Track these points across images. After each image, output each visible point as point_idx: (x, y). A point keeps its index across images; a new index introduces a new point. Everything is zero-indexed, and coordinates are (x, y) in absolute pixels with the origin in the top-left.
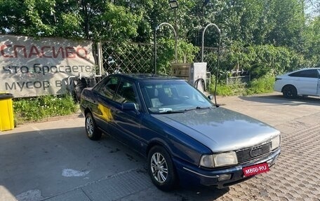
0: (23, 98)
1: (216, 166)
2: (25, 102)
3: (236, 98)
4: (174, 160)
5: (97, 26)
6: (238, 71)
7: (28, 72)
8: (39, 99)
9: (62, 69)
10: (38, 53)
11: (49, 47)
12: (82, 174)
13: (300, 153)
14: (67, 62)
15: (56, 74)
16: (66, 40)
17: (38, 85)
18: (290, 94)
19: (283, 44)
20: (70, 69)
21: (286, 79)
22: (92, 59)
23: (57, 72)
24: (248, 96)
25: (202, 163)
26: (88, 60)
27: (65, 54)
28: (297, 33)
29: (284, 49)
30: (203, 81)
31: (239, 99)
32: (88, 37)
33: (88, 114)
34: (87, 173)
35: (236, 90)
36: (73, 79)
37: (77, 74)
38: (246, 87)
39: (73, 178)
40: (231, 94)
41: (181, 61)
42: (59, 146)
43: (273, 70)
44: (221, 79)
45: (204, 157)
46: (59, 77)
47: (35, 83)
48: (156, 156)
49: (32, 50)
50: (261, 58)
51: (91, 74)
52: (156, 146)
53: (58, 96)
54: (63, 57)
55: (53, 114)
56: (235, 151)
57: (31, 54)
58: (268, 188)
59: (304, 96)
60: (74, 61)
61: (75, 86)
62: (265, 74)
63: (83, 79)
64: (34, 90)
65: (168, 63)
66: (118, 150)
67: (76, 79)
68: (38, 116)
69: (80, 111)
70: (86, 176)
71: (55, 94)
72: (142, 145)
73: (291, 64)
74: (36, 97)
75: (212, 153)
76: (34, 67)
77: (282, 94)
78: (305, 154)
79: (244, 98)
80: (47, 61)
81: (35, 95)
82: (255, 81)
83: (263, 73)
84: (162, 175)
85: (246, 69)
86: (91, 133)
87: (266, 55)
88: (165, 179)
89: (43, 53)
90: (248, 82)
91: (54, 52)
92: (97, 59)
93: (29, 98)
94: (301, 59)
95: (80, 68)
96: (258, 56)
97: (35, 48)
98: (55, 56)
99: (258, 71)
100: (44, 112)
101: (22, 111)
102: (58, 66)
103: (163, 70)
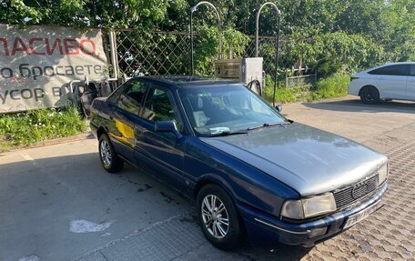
0: (6, 114)
1: (307, 216)
2: (9, 119)
3: (299, 104)
4: (239, 206)
5: (107, 9)
6: (301, 69)
7: (11, 75)
8: (31, 115)
9: (60, 71)
10: (25, 49)
11: (41, 39)
12: (99, 228)
13: (402, 183)
14: (69, 60)
15: (53, 78)
16: (64, 29)
17: (27, 94)
18: (370, 99)
19: (358, 31)
20: (72, 69)
21: (366, 78)
22: (103, 56)
23: (53, 75)
24: (315, 102)
25: (284, 213)
26: (98, 57)
27: (64, 48)
28: (374, 16)
29: (359, 38)
30: (258, 84)
31: (304, 107)
32: (95, 24)
33: (103, 136)
34: (108, 225)
35: (297, 95)
36: (77, 85)
37: (82, 77)
38: (311, 89)
39: (87, 234)
40: (292, 100)
41: (225, 56)
42: (63, 184)
43: (345, 67)
44: (278, 79)
45: (287, 203)
46: (56, 82)
47: (22, 91)
48: (210, 199)
49: (15, 45)
50: (329, 50)
51: (103, 77)
52: (209, 186)
53: (57, 109)
54: (62, 53)
55: (51, 135)
56: (332, 192)
57: (15, 49)
58: (370, 238)
59: (387, 100)
60: (77, 58)
61: (80, 95)
62: (335, 71)
63: (92, 85)
64: (22, 101)
65: (207, 59)
66: (149, 187)
67: (82, 84)
68: (30, 139)
69: (90, 129)
70: (106, 231)
71: (53, 106)
72: (187, 183)
73: (367, 58)
74: (25, 112)
75: (300, 197)
76: (21, 68)
77: (359, 98)
78: (408, 183)
79: (309, 105)
80: (39, 60)
81: (24, 109)
82: (322, 82)
83: (333, 70)
84: (220, 228)
85: (310, 66)
86: (108, 163)
87: (337, 46)
88: (224, 233)
89: (32, 48)
90: (313, 83)
91: (48, 47)
92: (109, 55)
93: (16, 113)
94: (381, 51)
95: (86, 69)
96: (327, 47)
97: (21, 41)
98: (50, 53)
99: (326, 68)
100: (38, 132)
101: (7, 132)
102: (55, 67)
103: (201, 69)
